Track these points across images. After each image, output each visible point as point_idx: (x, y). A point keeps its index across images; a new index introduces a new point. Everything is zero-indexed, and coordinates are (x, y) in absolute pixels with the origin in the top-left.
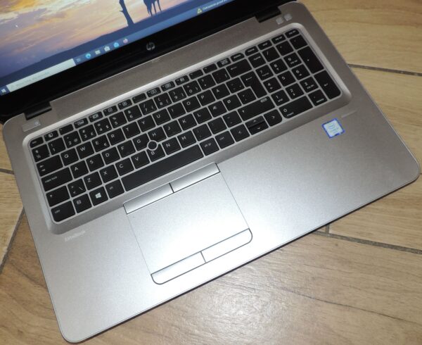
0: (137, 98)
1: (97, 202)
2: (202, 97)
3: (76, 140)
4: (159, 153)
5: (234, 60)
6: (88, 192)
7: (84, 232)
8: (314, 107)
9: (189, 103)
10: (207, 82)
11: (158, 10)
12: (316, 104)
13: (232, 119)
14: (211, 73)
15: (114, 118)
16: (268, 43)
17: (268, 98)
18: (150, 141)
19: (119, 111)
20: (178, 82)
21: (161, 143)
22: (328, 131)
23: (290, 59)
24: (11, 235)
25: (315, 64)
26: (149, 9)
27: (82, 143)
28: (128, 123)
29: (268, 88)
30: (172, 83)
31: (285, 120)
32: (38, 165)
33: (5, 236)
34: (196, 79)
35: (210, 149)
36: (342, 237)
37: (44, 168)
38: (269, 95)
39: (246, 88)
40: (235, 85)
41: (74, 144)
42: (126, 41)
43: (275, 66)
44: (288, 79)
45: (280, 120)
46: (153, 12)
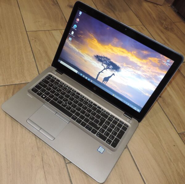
0: (78, 93)
1: (42, 97)
2: (89, 110)
3: (57, 84)
4: (65, 106)
5: (106, 113)
6: (43, 93)
8: (105, 142)
9: (84, 107)
10: (95, 109)
15: (68, 90)
16: (118, 120)
18: (67, 102)
21: (68, 105)
22: (99, 149)
23: (117, 128)
24: (23, 82)
27: (57, 86)
28: (69, 94)
29: (103, 126)
30: (88, 100)
32: (44, 79)
34: (93, 105)
35: (74, 118)
37: (44, 81)
38: (101, 127)
39: (99, 120)
40: (99, 117)
41: (55, 84)
42: (92, 81)
43: (112, 125)
44: (110, 130)
45: (95, 134)
46: (103, 83)
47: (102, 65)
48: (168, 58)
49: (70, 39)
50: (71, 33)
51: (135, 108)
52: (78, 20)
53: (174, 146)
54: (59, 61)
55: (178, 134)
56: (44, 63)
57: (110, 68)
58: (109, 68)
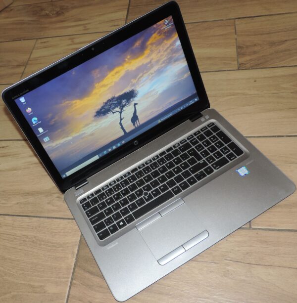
0: (133, 171)
1: (121, 227)
2: (168, 165)
3: (104, 197)
4: (150, 197)
5: (182, 143)
6: (115, 223)
7: (117, 243)
8: (230, 162)
9: (161, 169)
10: (170, 157)
11: (138, 125)
12: (231, 160)
13: (186, 174)
14: (170, 152)
15: (123, 183)
16: (199, 132)
17: (204, 160)
18: (144, 192)
19: (125, 179)
20: (154, 159)
21: (150, 192)
23: (212, 139)
24: (76, 251)
25: (227, 139)
26: (134, 124)
27: (108, 198)
28: (131, 184)
29: (203, 155)
30: (150, 160)
31: (215, 171)
32: (86, 212)
33: (73, 253)
34: (163, 156)
35: (177, 191)
36: (259, 229)
37: (90, 213)
38: (204, 159)
39: (191, 157)
40: (185, 157)
41: (103, 199)
42: (123, 142)
43: (205, 143)
44: (213, 149)
45: (213, 171)
46: (136, 126)
47: (113, 113)
48: (163, 20)
49: (46, 139)
50: (40, 133)
51: (192, 102)
52: (29, 110)
53: (255, 81)
54: (64, 176)
55: (238, 69)
56: (49, 203)
57: (125, 104)
58: (124, 106)
